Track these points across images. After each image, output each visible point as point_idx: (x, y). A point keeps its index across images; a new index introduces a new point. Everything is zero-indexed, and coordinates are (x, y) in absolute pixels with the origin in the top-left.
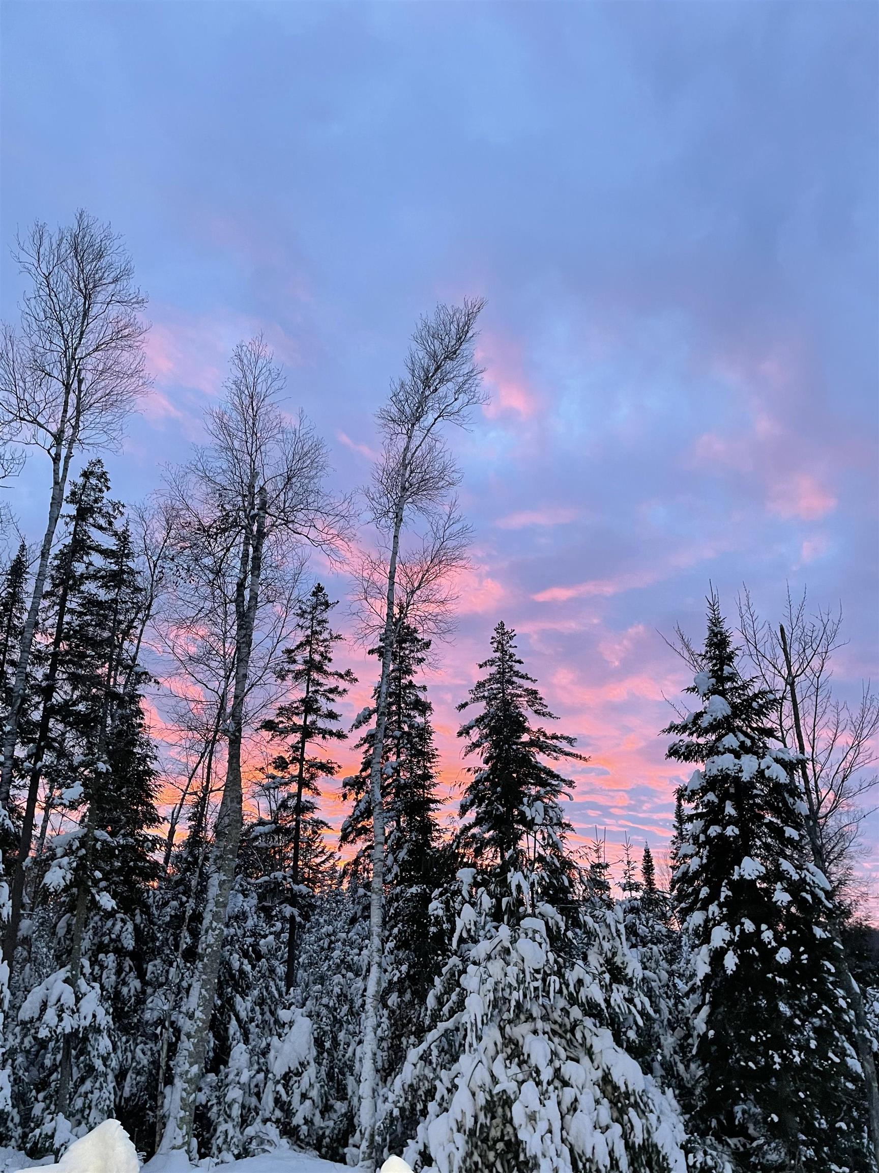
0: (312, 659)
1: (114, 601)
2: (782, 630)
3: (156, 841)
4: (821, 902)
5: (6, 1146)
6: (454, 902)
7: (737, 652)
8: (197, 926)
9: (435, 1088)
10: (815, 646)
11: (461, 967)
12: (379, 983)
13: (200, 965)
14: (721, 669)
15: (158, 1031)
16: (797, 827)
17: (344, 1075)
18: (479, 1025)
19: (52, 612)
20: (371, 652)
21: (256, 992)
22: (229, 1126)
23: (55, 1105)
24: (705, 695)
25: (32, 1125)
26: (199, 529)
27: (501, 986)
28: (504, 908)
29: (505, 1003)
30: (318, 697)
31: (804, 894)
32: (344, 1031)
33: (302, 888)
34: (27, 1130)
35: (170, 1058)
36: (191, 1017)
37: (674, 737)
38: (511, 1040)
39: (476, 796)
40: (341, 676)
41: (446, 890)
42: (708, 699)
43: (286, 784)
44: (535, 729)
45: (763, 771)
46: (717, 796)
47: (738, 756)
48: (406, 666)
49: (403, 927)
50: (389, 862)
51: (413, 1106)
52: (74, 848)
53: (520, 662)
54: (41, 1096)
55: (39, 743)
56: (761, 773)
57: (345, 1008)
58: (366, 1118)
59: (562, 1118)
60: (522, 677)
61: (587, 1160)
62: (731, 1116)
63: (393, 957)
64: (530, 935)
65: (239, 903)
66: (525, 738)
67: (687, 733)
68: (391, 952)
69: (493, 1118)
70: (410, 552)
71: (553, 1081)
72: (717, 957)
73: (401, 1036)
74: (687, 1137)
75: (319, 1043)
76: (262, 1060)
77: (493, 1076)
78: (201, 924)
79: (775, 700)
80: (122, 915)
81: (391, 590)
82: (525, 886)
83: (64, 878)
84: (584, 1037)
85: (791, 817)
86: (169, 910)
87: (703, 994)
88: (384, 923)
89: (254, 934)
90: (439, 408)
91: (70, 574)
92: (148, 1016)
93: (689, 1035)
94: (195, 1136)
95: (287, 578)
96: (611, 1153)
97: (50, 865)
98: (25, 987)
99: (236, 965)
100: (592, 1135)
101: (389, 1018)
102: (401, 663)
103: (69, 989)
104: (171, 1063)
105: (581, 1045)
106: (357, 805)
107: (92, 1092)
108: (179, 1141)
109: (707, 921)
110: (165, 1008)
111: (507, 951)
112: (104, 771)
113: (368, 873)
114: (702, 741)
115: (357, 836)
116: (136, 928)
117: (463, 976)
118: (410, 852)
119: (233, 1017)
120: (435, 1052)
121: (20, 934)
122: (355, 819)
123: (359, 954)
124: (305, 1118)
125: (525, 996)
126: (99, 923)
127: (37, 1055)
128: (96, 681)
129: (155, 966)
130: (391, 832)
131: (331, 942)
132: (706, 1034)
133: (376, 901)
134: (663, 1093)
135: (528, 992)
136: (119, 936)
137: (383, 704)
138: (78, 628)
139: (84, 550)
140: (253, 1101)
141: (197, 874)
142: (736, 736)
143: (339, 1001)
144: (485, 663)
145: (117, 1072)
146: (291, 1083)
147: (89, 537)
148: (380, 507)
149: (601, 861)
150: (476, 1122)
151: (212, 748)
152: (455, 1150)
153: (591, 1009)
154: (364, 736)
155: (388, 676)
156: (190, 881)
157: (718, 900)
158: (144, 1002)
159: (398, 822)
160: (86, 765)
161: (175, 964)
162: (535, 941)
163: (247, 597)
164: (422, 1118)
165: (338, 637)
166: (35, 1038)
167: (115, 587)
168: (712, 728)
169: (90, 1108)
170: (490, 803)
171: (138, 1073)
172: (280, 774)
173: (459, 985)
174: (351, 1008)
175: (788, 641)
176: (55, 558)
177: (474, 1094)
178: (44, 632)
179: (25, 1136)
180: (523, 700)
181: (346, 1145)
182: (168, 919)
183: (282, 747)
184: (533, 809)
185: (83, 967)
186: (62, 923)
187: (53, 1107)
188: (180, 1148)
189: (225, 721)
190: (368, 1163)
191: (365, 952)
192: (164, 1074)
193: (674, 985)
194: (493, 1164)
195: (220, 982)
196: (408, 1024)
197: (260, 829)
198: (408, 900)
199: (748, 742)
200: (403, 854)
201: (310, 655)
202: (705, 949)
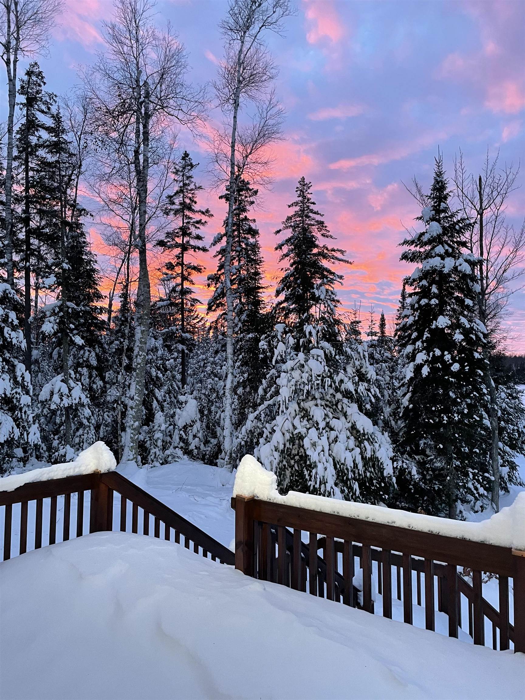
0: (184, 202)
1: (57, 162)
2: (480, 179)
3: (102, 309)
4: (480, 339)
5: (41, 461)
6: (273, 341)
7: (450, 194)
8: (131, 355)
9: (263, 432)
10: (499, 189)
11: (277, 375)
12: (232, 382)
13: (134, 374)
14: (439, 205)
15: (115, 406)
16: (472, 299)
17: (215, 427)
18: (287, 402)
19: (20, 170)
20: (221, 197)
21: (166, 388)
22: (157, 450)
23: (64, 441)
24: (427, 222)
25: (53, 451)
26: (107, 112)
27: (299, 383)
28: (301, 345)
29: (301, 391)
30: (190, 227)
31: (471, 335)
32: (214, 406)
33: (188, 335)
34: (51, 453)
35: (122, 419)
36: (132, 399)
37: (406, 248)
38: (303, 409)
39: (285, 285)
40: (203, 213)
41: (269, 336)
42: (429, 224)
43: (174, 278)
44: (321, 246)
45: (457, 267)
46: (428, 282)
47: (443, 258)
48: (243, 207)
49: (245, 354)
50: (236, 321)
51: (252, 441)
52: (56, 312)
53: (314, 203)
54: (56, 437)
55: (26, 252)
56: (455, 268)
57: (214, 395)
58: (227, 446)
59: (330, 445)
60: (315, 213)
61: (342, 464)
62: (418, 445)
63: (239, 370)
64: (315, 358)
65: (152, 342)
66: (315, 251)
67: (414, 245)
68: (239, 368)
69: (293, 445)
70: (244, 128)
71: (325, 428)
72: (418, 369)
73: (245, 408)
74: (394, 454)
75: (201, 412)
76: (172, 420)
77: (293, 425)
78: (133, 353)
79: (470, 224)
80: (88, 348)
81: (233, 155)
82: (314, 332)
83: (53, 328)
84: (343, 408)
85: (469, 293)
86: (114, 345)
87: (408, 387)
88: (234, 353)
89: (162, 359)
90: (263, 19)
91: (28, 144)
92: (108, 398)
93: (399, 407)
94: (139, 455)
95: (166, 147)
96: (354, 461)
97: (44, 321)
98: (40, 385)
99: (154, 374)
100: (345, 453)
101: (238, 400)
102: (239, 204)
103: (64, 386)
104: (124, 421)
105: (341, 411)
106: (216, 290)
107: (83, 435)
108: (131, 457)
109: (414, 350)
110: (118, 394)
111: (303, 366)
112: (67, 268)
113: (224, 327)
114: (422, 250)
115: (216, 307)
116: (97, 355)
117: (278, 379)
118: (248, 316)
119: (155, 400)
120: (263, 415)
121: (33, 358)
122: (215, 299)
123: (221, 369)
124: (195, 446)
125: (312, 388)
126: (76, 352)
127: (51, 418)
128: (54, 214)
129: (110, 374)
130: (237, 305)
131: (205, 363)
132: (408, 407)
133: (229, 342)
134: (383, 434)
135: (313, 386)
136: (88, 359)
137: (230, 230)
138: (38, 180)
139: (35, 128)
140: (168, 439)
141: (128, 327)
142: (443, 246)
143: (211, 392)
144: (292, 204)
145: (95, 426)
146: (188, 430)
147: (37, 119)
148: (224, 96)
149: (357, 319)
150: (285, 447)
151: (129, 256)
152: (274, 460)
153: (347, 394)
154: (219, 250)
155: (233, 212)
156: (124, 331)
157: (422, 339)
158: (106, 392)
159: (240, 300)
160: (57, 265)
161: (121, 373)
162: (318, 360)
163: (142, 161)
164: (256, 446)
165: (200, 188)
166: (49, 409)
167: (57, 152)
168: (429, 242)
169: (83, 442)
170: (294, 288)
171: (107, 426)
172: (170, 272)
173: (276, 384)
174: (217, 395)
175: (483, 187)
176: (17, 133)
177: (284, 434)
178: (18, 182)
179: (50, 456)
180: (315, 228)
181: (217, 458)
182: (114, 350)
183: (171, 256)
184: (320, 291)
185: (70, 374)
186: (55, 352)
187: (63, 442)
188: (132, 460)
189: (135, 239)
190: (229, 466)
191: (224, 367)
192: (121, 426)
193: (393, 383)
194: (294, 466)
195: (146, 382)
196: (248, 403)
197: (161, 303)
198: (247, 341)
199: (450, 250)
200: (244, 317)
201: (183, 200)
202: (412, 364)
